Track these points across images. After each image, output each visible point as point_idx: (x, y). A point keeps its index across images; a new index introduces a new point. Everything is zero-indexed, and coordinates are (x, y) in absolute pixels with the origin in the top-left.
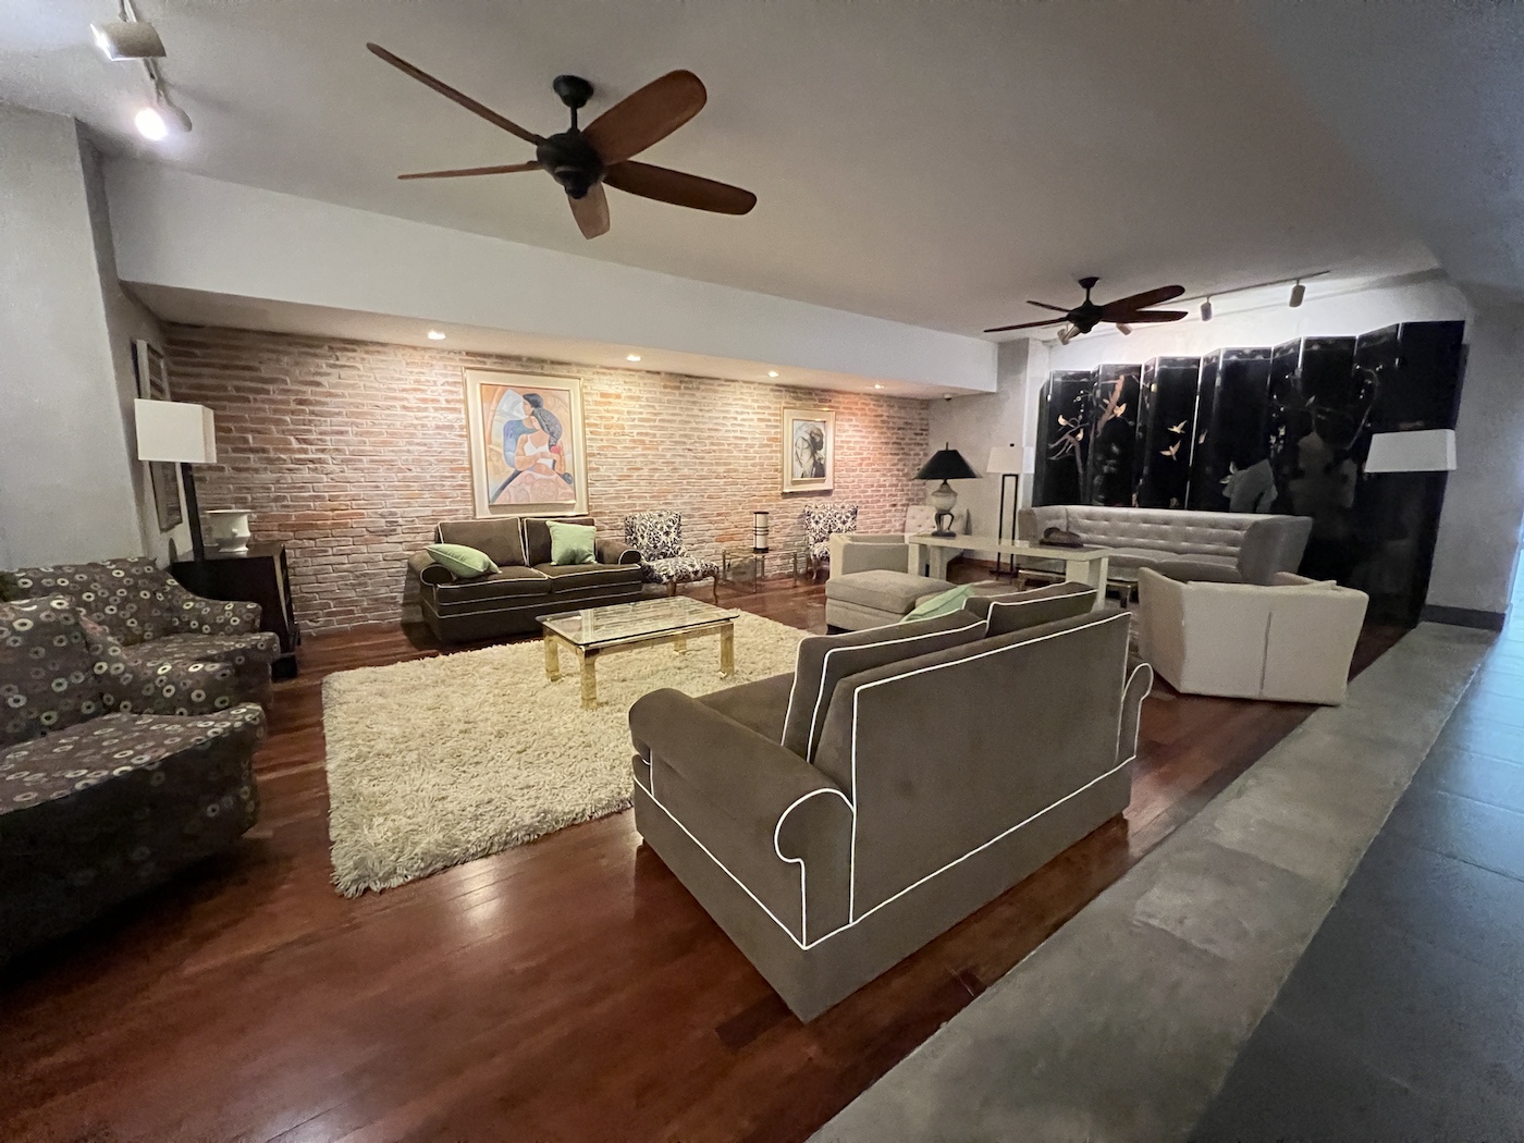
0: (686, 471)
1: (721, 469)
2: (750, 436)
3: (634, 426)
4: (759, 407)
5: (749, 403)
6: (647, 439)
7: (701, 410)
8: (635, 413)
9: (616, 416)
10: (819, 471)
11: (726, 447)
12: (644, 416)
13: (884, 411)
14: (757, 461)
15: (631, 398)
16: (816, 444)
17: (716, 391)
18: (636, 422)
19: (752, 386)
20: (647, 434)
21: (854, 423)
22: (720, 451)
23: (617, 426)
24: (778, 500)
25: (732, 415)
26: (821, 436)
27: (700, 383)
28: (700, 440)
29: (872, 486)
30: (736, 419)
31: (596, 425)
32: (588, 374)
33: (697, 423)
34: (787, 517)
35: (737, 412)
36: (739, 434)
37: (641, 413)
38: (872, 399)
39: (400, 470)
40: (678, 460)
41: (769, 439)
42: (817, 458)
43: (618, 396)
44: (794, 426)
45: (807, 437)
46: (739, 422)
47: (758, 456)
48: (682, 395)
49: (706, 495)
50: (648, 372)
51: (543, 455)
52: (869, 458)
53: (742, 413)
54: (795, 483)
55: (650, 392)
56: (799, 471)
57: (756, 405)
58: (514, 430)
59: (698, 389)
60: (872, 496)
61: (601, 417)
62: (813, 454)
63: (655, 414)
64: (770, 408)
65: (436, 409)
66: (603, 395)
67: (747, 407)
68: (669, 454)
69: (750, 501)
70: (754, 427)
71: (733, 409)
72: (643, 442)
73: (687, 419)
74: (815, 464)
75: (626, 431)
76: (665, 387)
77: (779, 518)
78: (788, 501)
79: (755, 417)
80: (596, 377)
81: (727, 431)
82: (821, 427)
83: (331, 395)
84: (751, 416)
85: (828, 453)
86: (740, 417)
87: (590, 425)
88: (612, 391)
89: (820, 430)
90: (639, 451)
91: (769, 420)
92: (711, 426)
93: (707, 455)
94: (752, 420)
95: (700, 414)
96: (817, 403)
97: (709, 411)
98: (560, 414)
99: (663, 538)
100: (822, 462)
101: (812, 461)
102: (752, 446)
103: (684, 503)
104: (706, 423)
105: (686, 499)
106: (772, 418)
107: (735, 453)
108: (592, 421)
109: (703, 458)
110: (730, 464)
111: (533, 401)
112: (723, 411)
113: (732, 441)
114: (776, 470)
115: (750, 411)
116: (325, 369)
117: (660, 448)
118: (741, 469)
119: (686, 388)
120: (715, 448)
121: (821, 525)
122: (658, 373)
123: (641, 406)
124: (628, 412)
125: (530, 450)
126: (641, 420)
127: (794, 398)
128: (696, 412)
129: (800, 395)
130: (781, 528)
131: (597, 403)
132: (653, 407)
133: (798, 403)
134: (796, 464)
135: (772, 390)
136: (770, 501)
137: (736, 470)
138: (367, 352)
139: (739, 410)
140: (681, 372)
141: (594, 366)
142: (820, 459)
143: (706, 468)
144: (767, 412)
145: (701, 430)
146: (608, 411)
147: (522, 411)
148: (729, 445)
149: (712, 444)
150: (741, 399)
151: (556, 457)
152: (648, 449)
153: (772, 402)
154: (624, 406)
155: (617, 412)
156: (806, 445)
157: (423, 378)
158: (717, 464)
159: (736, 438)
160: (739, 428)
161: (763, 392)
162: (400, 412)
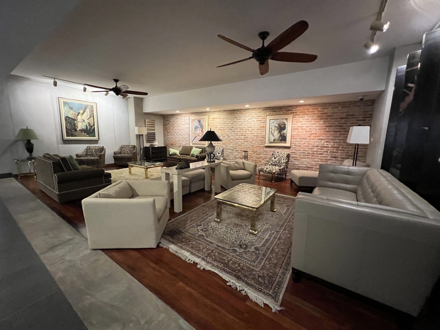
0: (232, 137)
1: (243, 137)
2: (253, 126)
3: (219, 126)
4: (257, 117)
5: (254, 115)
6: (222, 129)
7: (237, 119)
8: (220, 122)
9: (215, 123)
10: (283, 138)
11: (245, 130)
12: (222, 123)
13: (329, 111)
14: (255, 134)
15: (219, 118)
16: (282, 128)
17: (242, 113)
18: (220, 124)
19: (255, 110)
20: (222, 127)
21: (306, 118)
22: (243, 131)
23: (216, 126)
24: (264, 148)
25: (247, 120)
26: (285, 125)
27: (238, 112)
28: (237, 129)
29: (317, 146)
30: (248, 121)
31: (211, 126)
32: (210, 114)
33: (236, 123)
34: (267, 155)
35: (249, 119)
36: (249, 126)
37: (221, 122)
38: (319, 106)
39: (182, 136)
40: (230, 134)
41: (261, 127)
42: (282, 133)
43: (216, 118)
44: (271, 122)
45: (277, 125)
46: (249, 122)
47: (256, 133)
48: (232, 116)
49: (237, 144)
50: (224, 111)
51: (200, 133)
52: (316, 134)
53: (251, 119)
54: (270, 143)
55: (224, 116)
56: (272, 139)
57: (256, 116)
58: (196, 128)
59: (237, 113)
60: (317, 151)
61: (212, 124)
62: (280, 132)
63: (224, 122)
64: (261, 116)
65: (187, 124)
66: (213, 118)
67: (252, 117)
68: (227, 133)
69: (252, 148)
70: (255, 123)
71: (247, 118)
72: (221, 129)
73: (233, 122)
74: (281, 136)
75: (218, 127)
76: (228, 114)
77: (264, 154)
78: (268, 149)
79: (256, 120)
80: (212, 114)
81: (245, 125)
82: (285, 121)
83: (176, 123)
84: (254, 120)
85: (288, 132)
86: (249, 120)
87: (210, 126)
88: (215, 117)
89: (284, 122)
90: (220, 132)
91: (261, 121)
92: (240, 124)
93: (238, 133)
94: (254, 121)
95: (237, 120)
96: (285, 112)
97: (239, 119)
98: (203, 124)
99: (218, 154)
100: (285, 135)
101: (279, 135)
102: (254, 130)
103: (231, 146)
104: (238, 123)
105: (232, 145)
106: (262, 120)
107: (248, 132)
108: (210, 125)
109: (237, 134)
110: (246, 135)
111: (199, 121)
112: (244, 119)
113: (247, 128)
114: (263, 138)
115: (254, 118)
116: (175, 119)
117: (226, 131)
118: (249, 137)
119: (233, 114)
120: (241, 130)
121: (276, 159)
122: (226, 111)
123: (221, 120)
124: (218, 122)
125: (198, 132)
126: (221, 124)
127: (273, 112)
128: (236, 120)
129: (276, 110)
130: (264, 158)
131: (212, 120)
132: (224, 120)
133: (274, 113)
134: (271, 136)
135: (263, 110)
136: (260, 148)
137: (247, 137)
138: (179, 116)
139: (250, 118)
140: (231, 109)
141: (211, 112)
142: (283, 134)
143: (238, 137)
144: (260, 118)
145: (237, 125)
146: (214, 122)
147: (197, 124)
148: (246, 129)
149: (240, 129)
150: (251, 114)
151: (202, 133)
152: (222, 131)
153: (262, 114)
154: (217, 120)
155: (215, 122)
156: (276, 128)
157: (185, 119)
158: (241, 135)
159: (248, 127)
160: (249, 124)
161: (259, 111)
162: (182, 125)
